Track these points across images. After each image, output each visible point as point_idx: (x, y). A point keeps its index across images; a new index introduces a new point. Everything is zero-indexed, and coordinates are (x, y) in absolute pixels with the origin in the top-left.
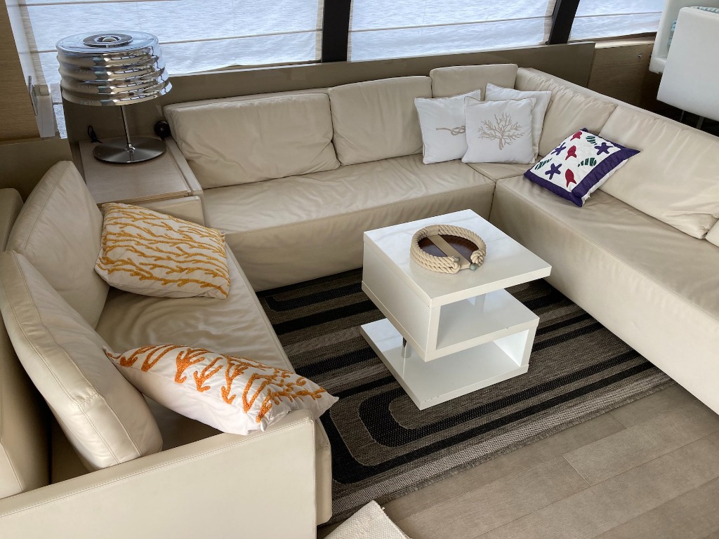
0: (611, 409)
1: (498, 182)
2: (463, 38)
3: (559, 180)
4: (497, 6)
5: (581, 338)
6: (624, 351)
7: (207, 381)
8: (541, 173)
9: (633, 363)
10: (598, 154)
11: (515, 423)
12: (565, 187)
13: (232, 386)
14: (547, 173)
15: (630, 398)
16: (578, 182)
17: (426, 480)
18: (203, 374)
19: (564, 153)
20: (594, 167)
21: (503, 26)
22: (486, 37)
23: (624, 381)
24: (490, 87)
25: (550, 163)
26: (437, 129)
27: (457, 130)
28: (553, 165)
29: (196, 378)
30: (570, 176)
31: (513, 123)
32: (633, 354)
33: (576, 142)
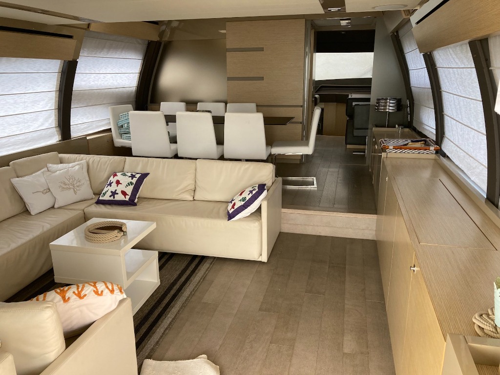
0: (204, 278)
1: (85, 210)
2: (15, 144)
3: (119, 197)
4: (29, 124)
5: (169, 262)
6: (189, 259)
7: (82, 293)
8: (107, 197)
9: (197, 261)
10: (132, 179)
11: (173, 303)
12: (125, 199)
13: (98, 288)
14: (110, 196)
15: (206, 271)
16: (130, 194)
17: (153, 349)
18: (78, 291)
19: (114, 185)
20: (133, 186)
21: (35, 135)
22: (28, 142)
23: (199, 268)
24: (50, 165)
25: (109, 191)
26: (33, 193)
27: (45, 191)
28: (112, 192)
29: (75, 294)
30: (124, 193)
31: (77, 179)
32: (194, 257)
33: (116, 178)
